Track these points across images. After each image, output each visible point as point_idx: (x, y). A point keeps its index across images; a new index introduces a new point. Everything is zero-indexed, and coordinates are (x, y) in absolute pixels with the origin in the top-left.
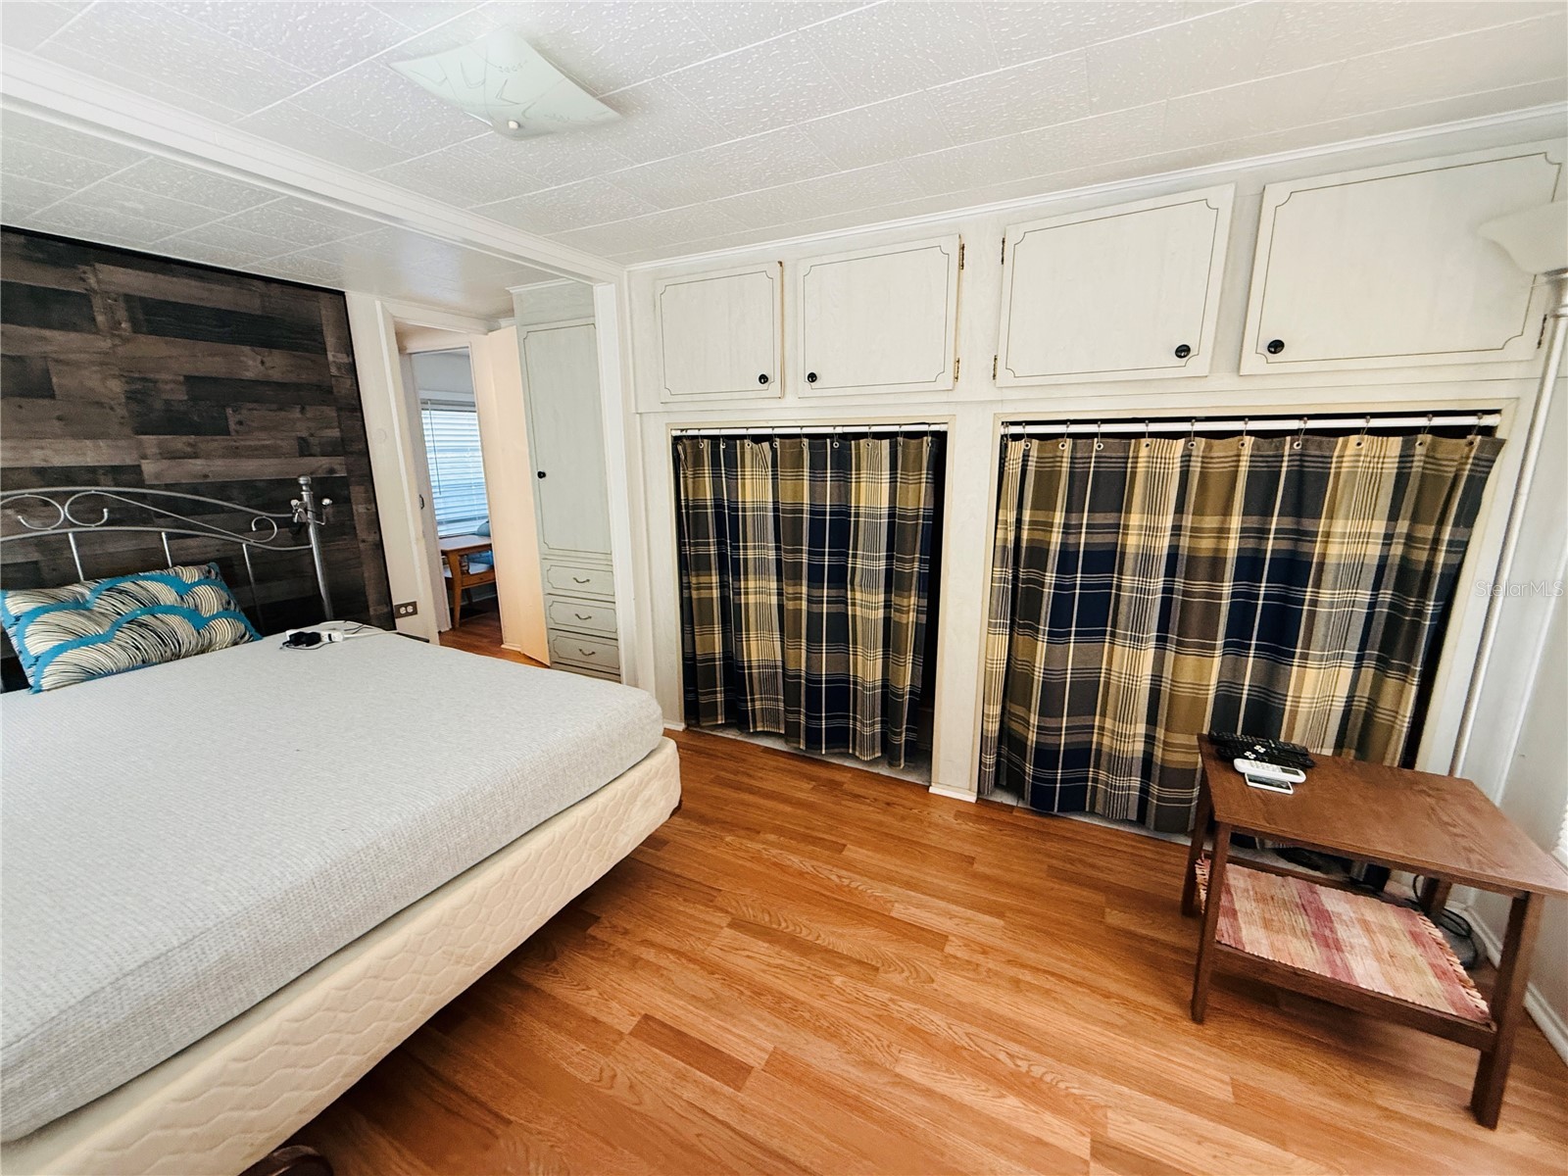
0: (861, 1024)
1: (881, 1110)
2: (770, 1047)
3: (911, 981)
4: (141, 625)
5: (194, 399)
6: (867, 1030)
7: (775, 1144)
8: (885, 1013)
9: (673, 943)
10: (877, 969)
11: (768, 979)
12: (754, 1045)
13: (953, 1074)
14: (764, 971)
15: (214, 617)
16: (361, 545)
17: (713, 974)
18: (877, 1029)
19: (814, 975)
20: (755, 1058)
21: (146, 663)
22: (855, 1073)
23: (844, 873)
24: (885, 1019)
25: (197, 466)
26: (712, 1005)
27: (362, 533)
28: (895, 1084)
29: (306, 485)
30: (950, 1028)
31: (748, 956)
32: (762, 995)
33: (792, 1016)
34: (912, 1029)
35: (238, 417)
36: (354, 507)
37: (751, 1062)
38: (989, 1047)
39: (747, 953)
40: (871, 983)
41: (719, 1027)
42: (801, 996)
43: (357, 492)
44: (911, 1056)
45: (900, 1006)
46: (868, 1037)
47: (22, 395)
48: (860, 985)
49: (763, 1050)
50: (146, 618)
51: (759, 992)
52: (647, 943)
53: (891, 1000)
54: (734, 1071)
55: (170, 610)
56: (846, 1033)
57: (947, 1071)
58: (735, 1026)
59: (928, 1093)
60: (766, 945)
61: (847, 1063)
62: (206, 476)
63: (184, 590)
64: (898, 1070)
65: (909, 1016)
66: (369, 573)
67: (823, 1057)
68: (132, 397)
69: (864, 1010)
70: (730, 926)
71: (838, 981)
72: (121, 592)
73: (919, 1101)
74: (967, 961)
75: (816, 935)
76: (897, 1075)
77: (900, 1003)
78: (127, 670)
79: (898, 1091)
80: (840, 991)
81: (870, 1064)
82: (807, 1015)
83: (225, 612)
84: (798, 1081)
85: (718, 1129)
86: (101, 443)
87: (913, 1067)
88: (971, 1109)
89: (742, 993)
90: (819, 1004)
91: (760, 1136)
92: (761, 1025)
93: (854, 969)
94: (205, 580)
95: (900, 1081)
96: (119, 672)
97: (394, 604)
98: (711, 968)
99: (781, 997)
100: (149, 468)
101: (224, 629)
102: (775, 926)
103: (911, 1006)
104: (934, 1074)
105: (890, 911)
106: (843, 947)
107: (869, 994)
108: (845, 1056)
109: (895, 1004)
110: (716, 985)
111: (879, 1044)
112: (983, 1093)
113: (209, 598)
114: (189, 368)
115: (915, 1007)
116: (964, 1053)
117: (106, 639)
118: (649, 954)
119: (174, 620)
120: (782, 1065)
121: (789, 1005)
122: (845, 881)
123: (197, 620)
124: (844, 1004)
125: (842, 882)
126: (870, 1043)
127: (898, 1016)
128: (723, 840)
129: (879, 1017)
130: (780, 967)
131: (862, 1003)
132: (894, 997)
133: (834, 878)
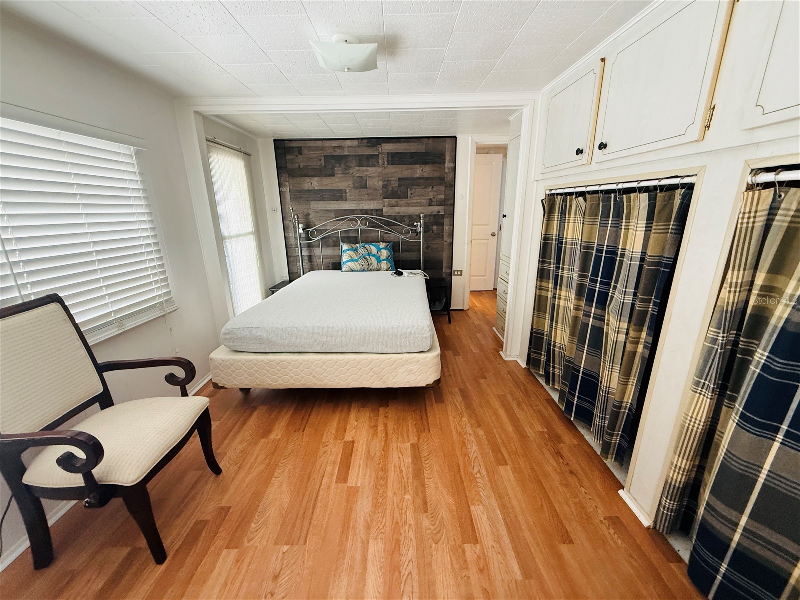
0: (388, 517)
1: (347, 540)
2: (359, 485)
3: (429, 532)
4: (366, 259)
5: (400, 186)
6: (386, 520)
7: (319, 504)
8: (401, 525)
9: (390, 432)
10: (426, 511)
11: (392, 468)
12: (357, 479)
13: (381, 571)
14: (395, 466)
15: (383, 260)
16: (445, 244)
17: (384, 451)
18: (389, 524)
19: (405, 486)
20: (352, 482)
21: (364, 271)
22: (361, 521)
23: (484, 473)
24: (397, 527)
25: (397, 209)
26: (369, 457)
27: (446, 238)
28: (363, 542)
29: (423, 217)
30: (409, 562)
31: (400, 458)
32: (383, 471)
33: (378, 487)
34: (398, 542)
35: (412, 192)
36: (445, 227)
37: (349, 482)
38: (408, 589)
39: (401, 457)
40: (415, 511)
41: (360, 464)
42: (390, 485)
43: (447, 221)
44: (381, 545)
45: (409, 531)
46: (382, 522)
47: (361, 188)
48: (411, 508)
49: (356, 483)
50: (367, 257)
51: (385, 470)
52: (386, 425)
53: (410, 525)
54: (343, 477)
55: (374, 256)
56: (380, 511)
57: (381, 567)
58: (363, 469)
59: (365, 560)
60: (410, 461)
61: (365, 518)
62: (399, 213)
63: (379, 250)
64: (371, 541)
65: (406, 538)
66: (445, 255)
67: (364, 506)
68: (385, 187)
69: (397, 515)
70: (412, 445)
71: (408, 497)
72: (365, 248)
73: (358, 557)
74: (466, 561)
75: (431, 477)
76: (368, 543)
77: (411, 531)
78: (360, 271)
79: (359, 545)
80: (402, 500)
81: (368, 527)
82: (381, 492)
83: (387, 260)
84: (348, 502)
85: (319, 483)
86: (375, 202)
87: (376, 549)
88: (365, 586)
89: (380, 464)
90: (390, 494)
91: (320, 498)
92: (367, 478)
93: (419, 502)
94: (386, 248)
95: (366, 545)
96: (358, 271)
97: (453, 269)
98: (386, 448)
99: (386, 479)
100: (385, 210)
101: (385, 265)
102: (423, 460)
103: (412, 536)
104: (377, 561)
105: (474, 505)
106: (431, 491)
107: (408, 514)
108: (368, 515)
109: (409, 528)
110: (378, 454)
111: (381, 527)
112: (376, 591)
113: (384, 254)
114: (400, 176)
115: (413, 538)
116: (397, 574)
117: (357, 261)
118: (381, 428)
119: (374, 259)
120: (353, 494)
121: (383, 483)
122: (479, 475)
123: (379, 261)
124: (396, 505)
125: (477, 474)
126: (380, 523)
127: (402, 532)
128: (462, 418)
129: (397, 523)
130: (401, 471)
131: (401, 512)
132: (413, 526)
133: (476, 470)
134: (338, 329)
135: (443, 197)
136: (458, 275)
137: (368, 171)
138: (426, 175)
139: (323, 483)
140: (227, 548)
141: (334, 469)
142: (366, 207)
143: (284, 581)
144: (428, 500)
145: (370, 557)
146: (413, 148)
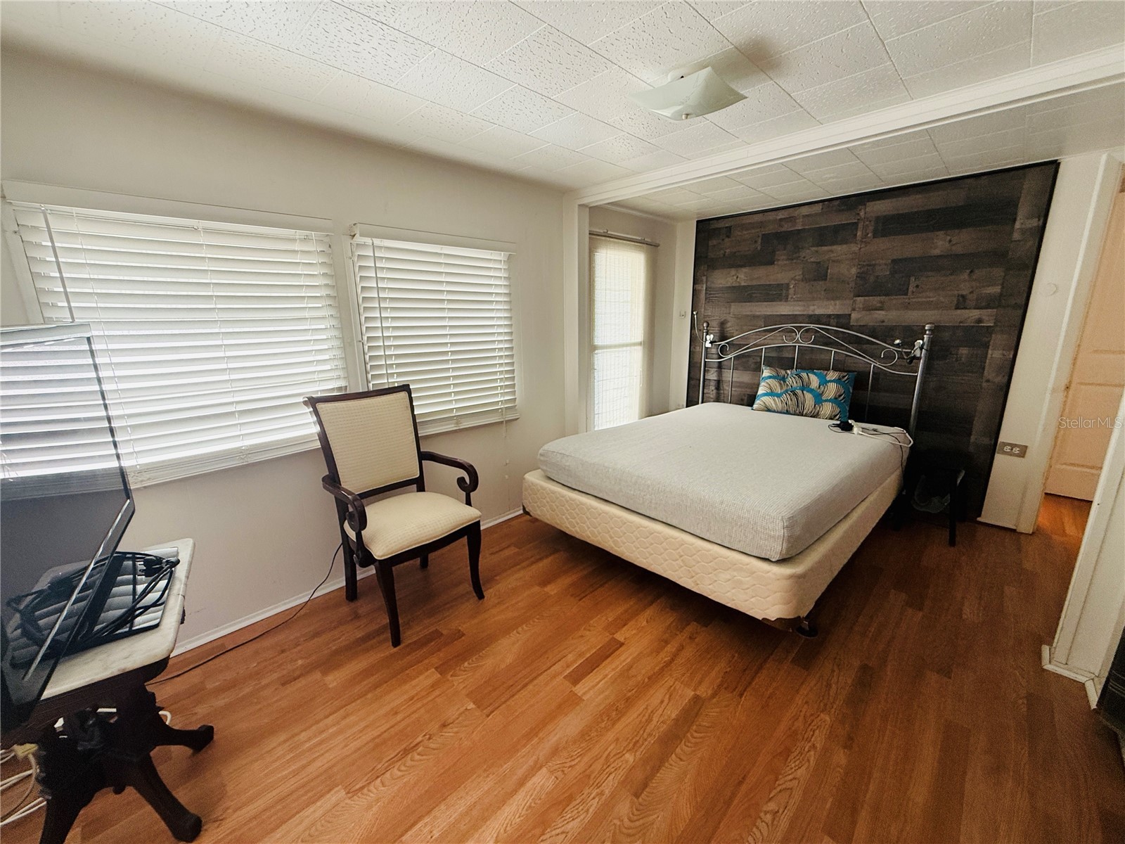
0: (586, 759)
1: (525, 746)
2: (585, 698)
3: (616, 822)
4: (795, 394)
5: (893, 273)
6: (579, 761)
7: (530, 687)
8: (591, 782)
9: (679, 661)
10: (637, 795)
11: (640, 707)
12: (590, 689)
13: (527, 810)
14: (646, 708)
15: (826, 401)
16: (984, 384)
17: (649, 678)
18: (579, 768)
19: (637, 742)
20: (580, 689)
21: (788, 412)
22: (553, 739)
23: (784, 823)
24: (585, 779)
25: (880, 315)
26: (625, 673)
27: (989, 373)
28: (536, 762)
29: (929, 330)
30: (563, 833)
31: (662, 702)
32: (627, 701)
33: (604, 716)
34: (570, 799)
35: (917, 282)
36: (990, 352)
37: (578, 686)
39: (666, 701)
40: (623, 783)
41: (607, 675)
42: (619, 726)
43: (998, 339)
44: (550, 784)
45: (594, 798)
46: (574, 759)
48: (621, 774)
49: (584, 694)
50: (799, 392)
51: (629, 702)
52: (681, 648)
53: (602, 793)
54: (576, 678)
55: (811, 391)
56: (582, 745)
57: (530, 807)
58: (606, 682)
59: (522, 783)
60: (673, 716)
61: (560, 739)
62: (883, 322)
63: (824, 382)
64: (544, 770)
65: (583, 802)
66: (983, 406)
67: (571, 725)
68: (860, 276)
69: (598, 766)
70: (696, 698)
71: (630, 757)
72: (800, 377)
73: (520, 772)
75: (684, 758)
76: (541, 768)
77: (597, 800)
78: (781, 413)
79: (531, 762)
80: (620, 755)
81: (555, 751)
82: (603, 725)
83: (835, 400)
84: (559, 707)
85: (549, 664)
86: (837, 302)
87: (542, 782)
88: (499, 808)
89: (630, 691)
90: (611, 736)
91: (535, 682)
92: (602, 696)
93: (639, 775)
94: (838, 381)
96: (778, 412)
98: (654, 678)
99: (621, 714)
100: (854, 316)
101: (827, 408)
102: (694, 727)
103: (593, 807)
104: (531, 795)
106: (668, 776)
107: (611, 777)
108: (566, 739)
109: (597, 795)
110: (639, 678)
111: (568, 765)
112: (504, 826)
113: (832, 390)
114: (897, 255)
115: (591, 810)
116: (537, 831)
117: (779, 396)
118: (670, 648)
119: (808, 396)
120: (572, 701)
121: (614, 716)
122: (769, 818)
123: (819, 399)
124: (607, 753)
125: (766, 813)
126: (570, 760)
127: (586, 791)
128: (822, 711)
129: (589, 776)
130: (649, 720)
131: (605, 767)
132: (604, 797)
133: (772, 806)
134: (649, 482)
135: (996, 290)
136: (1010, 454)
137: (832, 251)
138: (958, 249)
139: (552, 668)
140: (436, 668)
141: (575, 661)
142: (818, 312)
143: (447, 734)
144: (653, 784)
145: (529, 784)
146: (934, 201)
